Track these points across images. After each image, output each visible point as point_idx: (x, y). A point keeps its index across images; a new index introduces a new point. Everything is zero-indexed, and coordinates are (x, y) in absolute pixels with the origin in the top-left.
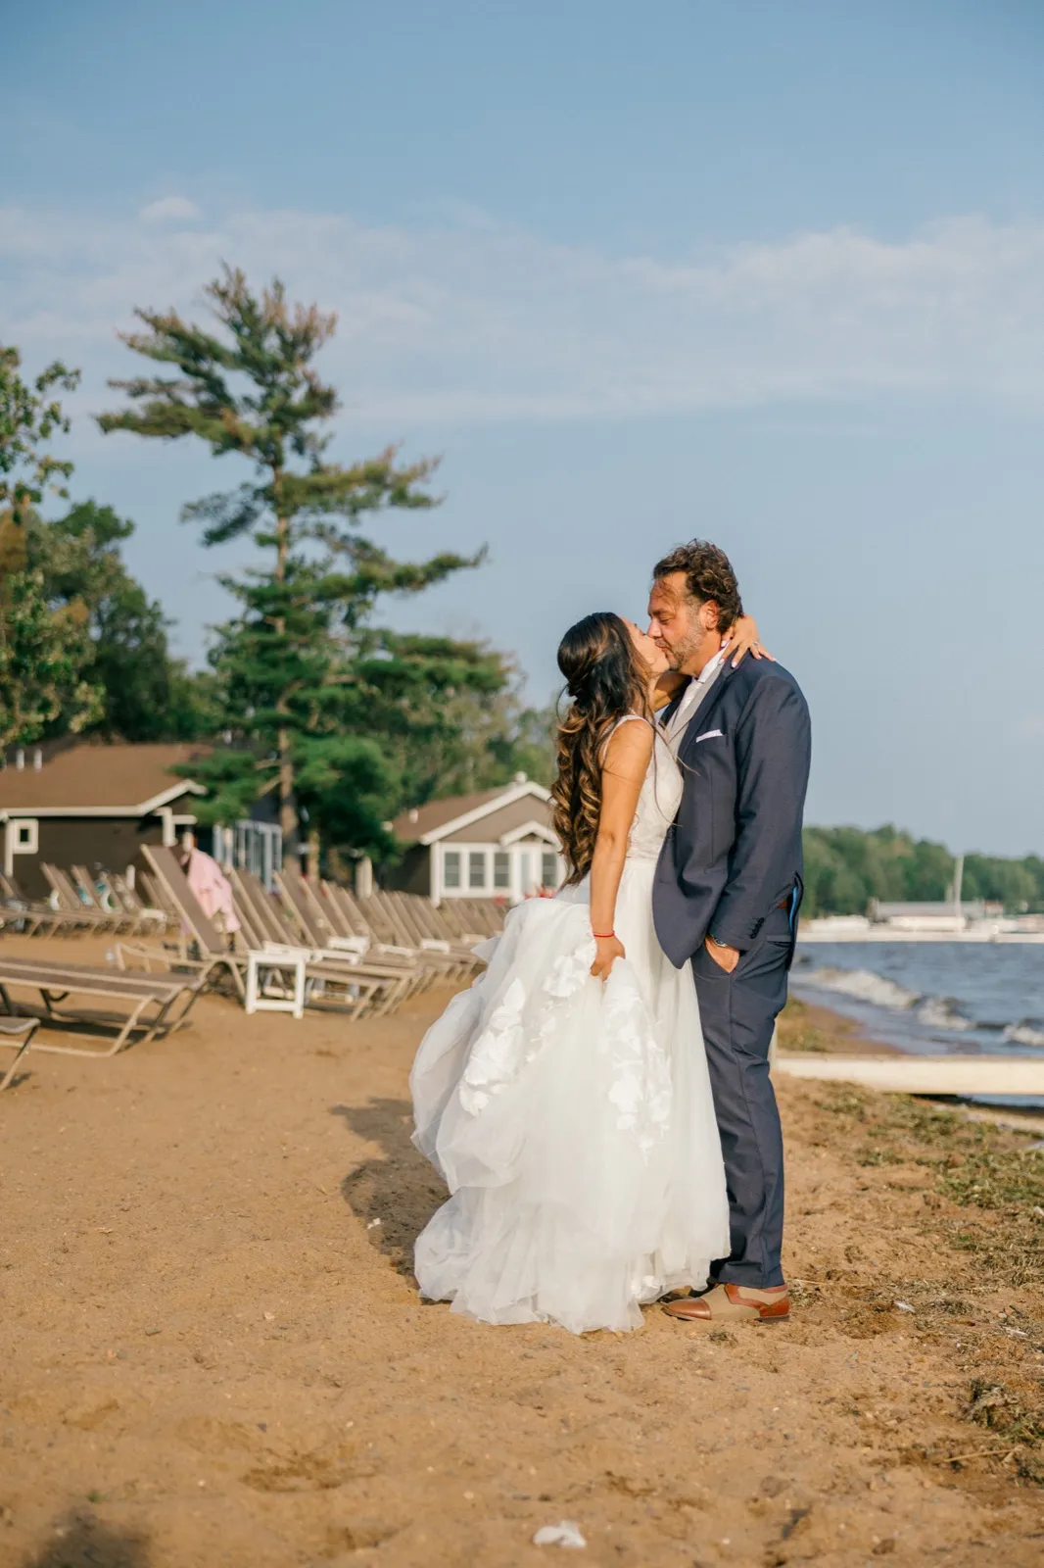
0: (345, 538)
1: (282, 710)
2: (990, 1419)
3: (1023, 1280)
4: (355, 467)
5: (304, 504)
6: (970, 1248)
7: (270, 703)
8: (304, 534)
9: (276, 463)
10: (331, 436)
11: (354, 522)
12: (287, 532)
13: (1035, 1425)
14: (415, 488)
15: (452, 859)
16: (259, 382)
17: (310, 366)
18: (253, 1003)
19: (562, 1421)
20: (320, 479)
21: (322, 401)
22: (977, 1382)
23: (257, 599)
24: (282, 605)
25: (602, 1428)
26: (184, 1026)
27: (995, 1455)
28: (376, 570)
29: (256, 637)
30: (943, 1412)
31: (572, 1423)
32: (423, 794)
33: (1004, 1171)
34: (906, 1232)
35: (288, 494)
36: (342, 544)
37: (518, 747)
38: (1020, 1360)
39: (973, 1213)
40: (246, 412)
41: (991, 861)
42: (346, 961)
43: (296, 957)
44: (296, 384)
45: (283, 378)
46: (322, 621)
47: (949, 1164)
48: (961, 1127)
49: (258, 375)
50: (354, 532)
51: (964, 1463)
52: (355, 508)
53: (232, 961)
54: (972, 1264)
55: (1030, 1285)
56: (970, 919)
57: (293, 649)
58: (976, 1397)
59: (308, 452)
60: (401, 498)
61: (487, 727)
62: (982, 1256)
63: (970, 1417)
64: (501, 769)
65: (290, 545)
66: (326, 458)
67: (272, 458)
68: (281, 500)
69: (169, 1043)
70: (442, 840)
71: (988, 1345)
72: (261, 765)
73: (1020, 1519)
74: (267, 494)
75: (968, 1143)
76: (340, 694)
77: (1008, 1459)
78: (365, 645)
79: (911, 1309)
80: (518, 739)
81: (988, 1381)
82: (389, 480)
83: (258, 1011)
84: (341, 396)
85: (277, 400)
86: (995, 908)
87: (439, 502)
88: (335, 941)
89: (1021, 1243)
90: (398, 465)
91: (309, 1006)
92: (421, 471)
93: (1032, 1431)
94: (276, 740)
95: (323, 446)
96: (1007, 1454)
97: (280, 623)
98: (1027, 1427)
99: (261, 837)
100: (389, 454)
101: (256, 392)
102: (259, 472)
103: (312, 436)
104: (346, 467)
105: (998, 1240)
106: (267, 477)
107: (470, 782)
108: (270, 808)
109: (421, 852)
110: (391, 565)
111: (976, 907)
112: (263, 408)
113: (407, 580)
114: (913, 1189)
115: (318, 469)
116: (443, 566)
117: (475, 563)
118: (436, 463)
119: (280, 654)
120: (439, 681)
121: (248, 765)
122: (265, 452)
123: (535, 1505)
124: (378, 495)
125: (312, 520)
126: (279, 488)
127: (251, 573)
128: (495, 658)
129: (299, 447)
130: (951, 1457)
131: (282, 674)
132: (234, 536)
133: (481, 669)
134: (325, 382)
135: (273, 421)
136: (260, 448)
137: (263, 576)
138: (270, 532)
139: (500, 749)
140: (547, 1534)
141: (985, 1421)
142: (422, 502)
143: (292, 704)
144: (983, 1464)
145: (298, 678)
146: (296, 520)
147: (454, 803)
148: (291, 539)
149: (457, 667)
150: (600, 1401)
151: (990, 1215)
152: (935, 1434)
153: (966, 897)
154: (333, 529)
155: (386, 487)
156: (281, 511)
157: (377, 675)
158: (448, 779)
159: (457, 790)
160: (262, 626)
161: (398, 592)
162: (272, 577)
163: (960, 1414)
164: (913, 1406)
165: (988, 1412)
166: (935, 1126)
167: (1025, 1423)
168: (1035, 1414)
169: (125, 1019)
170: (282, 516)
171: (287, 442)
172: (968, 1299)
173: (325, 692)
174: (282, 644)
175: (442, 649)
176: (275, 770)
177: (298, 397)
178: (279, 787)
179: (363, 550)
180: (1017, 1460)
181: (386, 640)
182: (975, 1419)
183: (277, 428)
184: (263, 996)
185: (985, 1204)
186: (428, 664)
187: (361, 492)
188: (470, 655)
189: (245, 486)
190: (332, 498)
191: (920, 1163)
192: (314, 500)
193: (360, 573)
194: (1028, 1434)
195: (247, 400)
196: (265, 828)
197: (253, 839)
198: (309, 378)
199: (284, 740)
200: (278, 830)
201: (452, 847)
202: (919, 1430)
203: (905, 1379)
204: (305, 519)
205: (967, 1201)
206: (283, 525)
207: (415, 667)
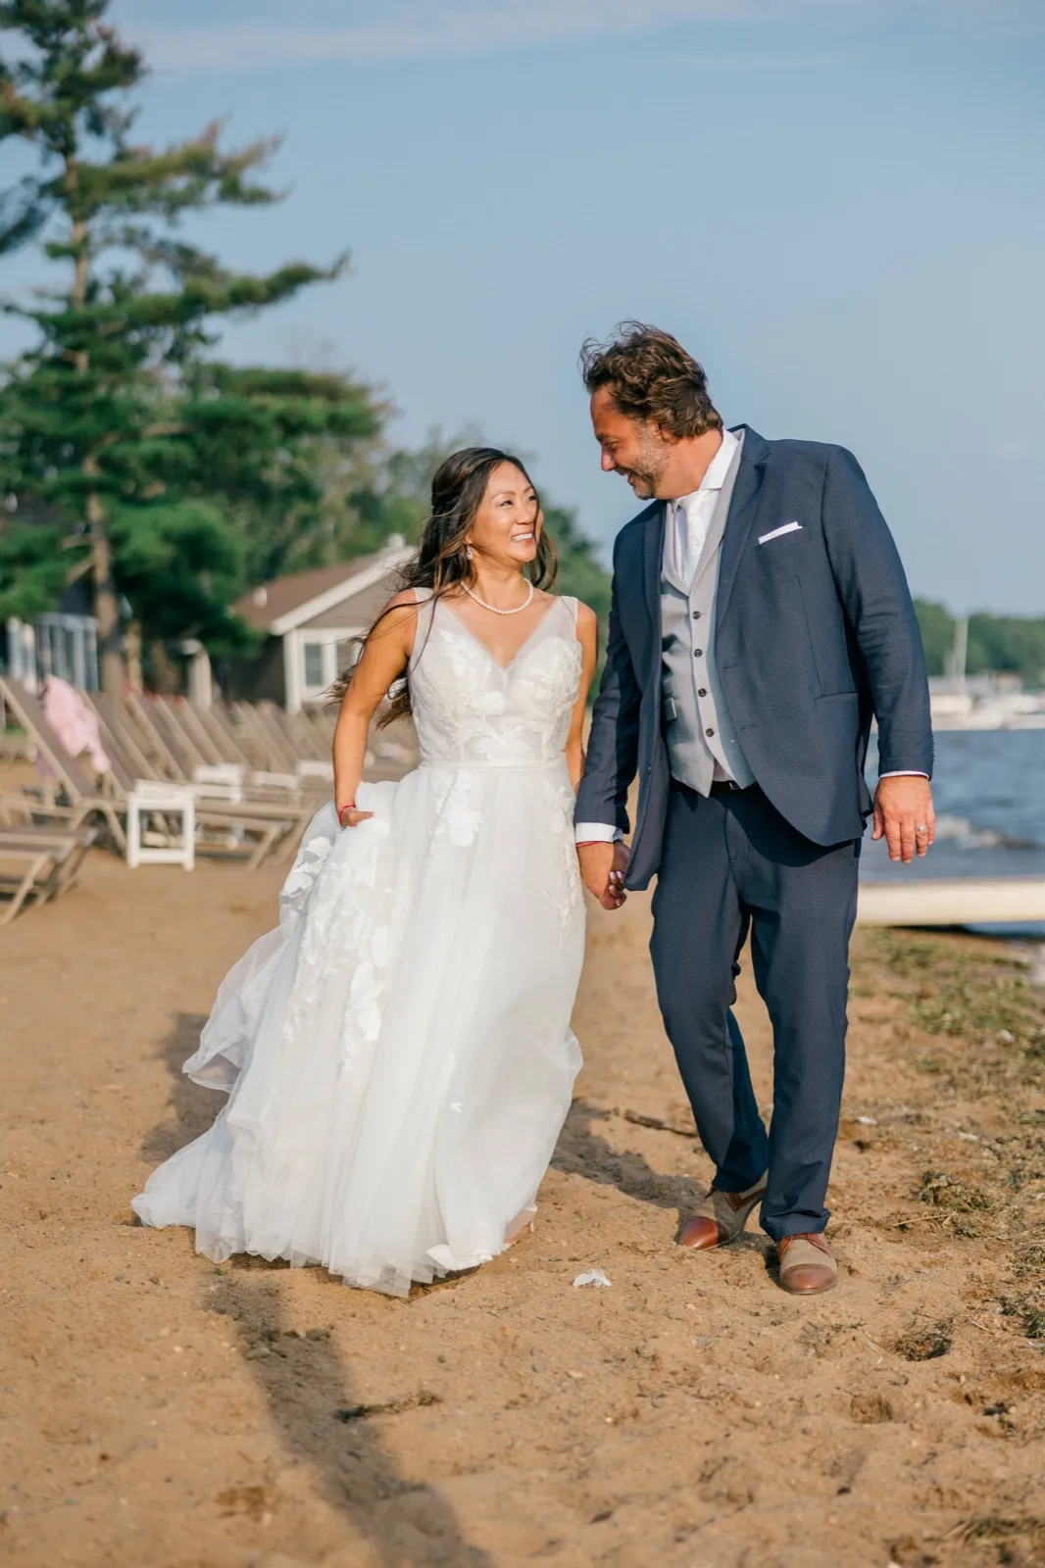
0: (162, 244)
1: (90, 469)
2: (936, 1198)
3: (980, 1095)
4: (169, 153)
5: (106, 202)
6: (935, 1071)
7: (76, 460)
8: (109, 241)
9: (68, 149)
10: (136, 111)
11: (172, 223)
12: (86, 240)
13: (972, 1199)
14: (251, 178)
15: (313, 652)
16: (40, 42)
17: (106, 20)
18: (136, 856)
19: (576, 1213)
20: (124, 169)
21: (123, 68)
22: (928, 1173)
23: (53, 326)
24: (82, 336)
25: (611, 1213)
26: (74, 886)
27: (936, 1219)
28: (207, 286)
29: (53, 376)
30: (897, 1195)
31: (584, 1214)
32: (271, 567)
33: (977, 1000)
34: (873, 1059)
35: (84, 189)
36: (158, 252)
37: (388, 503)
38: (970, 1157)
39: (942, 1041)
40: (24, 82)
41: (1004, 622)
42: (226, 799)
43: (180, 798)
44: (88, 45)
45: (70, 38)
46: (139, 353)
47: (922, 996)
48: (940, 959)
49: (37, 33)
50: (175, 236)
51: (910, 1226)
52: (174, 205)
53: (108, 807)
54: (936, 1086)
55: (986, 1099)
56: (977, 700)
57: (102, 392)
58: (928, 1181)
59: (109, 131)
60: (233, 192)
61: (350, 477)
62: (946, 1078)
63: (920, 1197)
64: (369, 534)
65: (91, 256)
66: (133, 139)
67: (61, 142)
68: (76, 196)
69: (63, 904)
70: (302, 626)
71: (941, 1148)
72: (69, 543)
73: (951, 1258)
74: (54, 189)
75: (946, 975)
76: (169, 449)
77: (946, 1222)
78: (193, 383)
79: (874, 1122)
80: (390, 490)
81: (937, 1171)
82: (216, 167)
83: (143, 865)
84: (148, 61)
85: (63, 67)
86: (1007, 682)
87: (283, 197)
88: (203, 773)
89: (984, 1064)
90: (227, 146)
91: (199, 854)
92: (255, 156)
93: (969, 1204)
94: (82, 510)
95: (127, 124)
96: (946, 1218)
97: (82, 360)
98: (965, 1201)
99: (69, 636)
100: (212, 132)
101: (36, 56)
102: (45, 161)
103: (109, 111)
104: (159, 150)
105: (963, 1063)
106: (56, 167)
107: (330, 551)
108: (83, 597)
109: (274, 644)
110: (223, 277)
111: (983, 684)
112: (46, 77)
113: (246, 296)
114: (884, 1021)
115: (121, 156)
116: (292, 280)
117: (333, 275)
118: (276, 143)
119: (86, 399)
120: (292, 427)
121: (53, 542)
122: (53, 137)
123: (566, 1264)
124: (201, 188)
125: (118, 223)
126: (72, 183)
127: (41, 294)
128: (363, 391)
129: (96, 126)
130: (900, 1221)
131: (88, 423)
132: (16, 246)
133: (344, 408)
134: (127, 40)
135: (60, 94)
136: (45, 130)
137: (58, 298)
138: (63, 239)
139: (365, 503)
140: (581, 1280)
141: (932, 1200)
142: (258, 197)
143: (105, 463)
144: (925, 1226)
145: (113, 427)
146: (96, 224)
147: (314, 577)
148: (91, 248)
149: (316, 408)
150: (605, 1198)
151: (958, 1041)
152: (888, 1210)
153: (971, 670)
154: (146, 234)
155: (214, 176)
156: (77, 212)
157: (211, 423)
158: (302, 545)
159: (314, 560)
160: (61, 363)
161: (237, 312)
162: (69, 299)
163: (910, 1196)
164: (871, 1193)
165: (934, 1192)
166: (911, 959)
167: (964, 1197)
168: (973, 1191)
169: (18, 881)
170: (79, 218)
171: (80, 121)
172: (928, 1112)
173: (147, 447)
174: (87, 386)
175: (294, 385)
176: (84, 550)
177: (92, 60)
178: (91, 571)
179: (186, 260)
180: (954, 1223)
181: (221, 376)
182: (924, 1200)
183: (66, 103)
184: (144, 846)
185: (955, 1032)
186: (277, 404)
187: (180, 183)
188: (330, 390)
189: (27, 181)
190: (143, 193)
191: (892, 995)
192: (119, 196)
193: (187, 290)
194: (966, 1206)
195: (25, 67)
196: (73, 622)
197: (59, 639)
198: (106, 36)
199: (96, 509)
200: (92, 624)
201: (313, 636)
202: (875, 1208)
203: (866, 1174)
204: (106, 221)
205: (937, 1030)
206: (80, 230)
207: (262, 409)
